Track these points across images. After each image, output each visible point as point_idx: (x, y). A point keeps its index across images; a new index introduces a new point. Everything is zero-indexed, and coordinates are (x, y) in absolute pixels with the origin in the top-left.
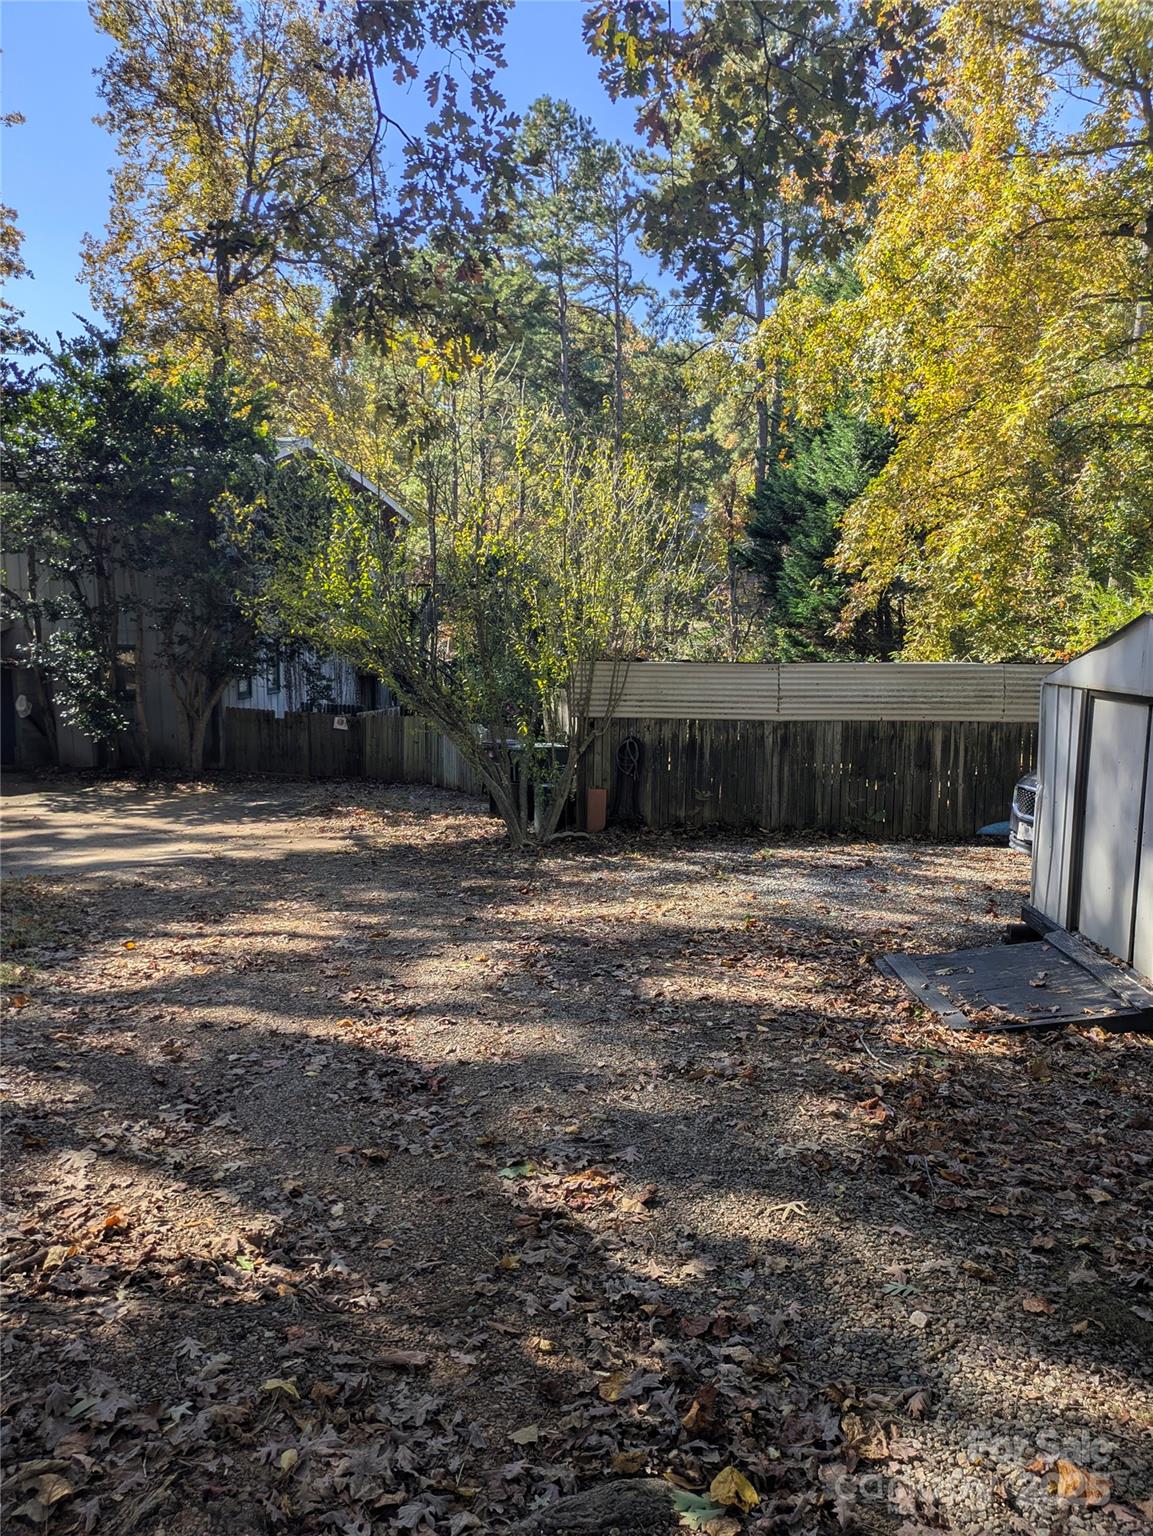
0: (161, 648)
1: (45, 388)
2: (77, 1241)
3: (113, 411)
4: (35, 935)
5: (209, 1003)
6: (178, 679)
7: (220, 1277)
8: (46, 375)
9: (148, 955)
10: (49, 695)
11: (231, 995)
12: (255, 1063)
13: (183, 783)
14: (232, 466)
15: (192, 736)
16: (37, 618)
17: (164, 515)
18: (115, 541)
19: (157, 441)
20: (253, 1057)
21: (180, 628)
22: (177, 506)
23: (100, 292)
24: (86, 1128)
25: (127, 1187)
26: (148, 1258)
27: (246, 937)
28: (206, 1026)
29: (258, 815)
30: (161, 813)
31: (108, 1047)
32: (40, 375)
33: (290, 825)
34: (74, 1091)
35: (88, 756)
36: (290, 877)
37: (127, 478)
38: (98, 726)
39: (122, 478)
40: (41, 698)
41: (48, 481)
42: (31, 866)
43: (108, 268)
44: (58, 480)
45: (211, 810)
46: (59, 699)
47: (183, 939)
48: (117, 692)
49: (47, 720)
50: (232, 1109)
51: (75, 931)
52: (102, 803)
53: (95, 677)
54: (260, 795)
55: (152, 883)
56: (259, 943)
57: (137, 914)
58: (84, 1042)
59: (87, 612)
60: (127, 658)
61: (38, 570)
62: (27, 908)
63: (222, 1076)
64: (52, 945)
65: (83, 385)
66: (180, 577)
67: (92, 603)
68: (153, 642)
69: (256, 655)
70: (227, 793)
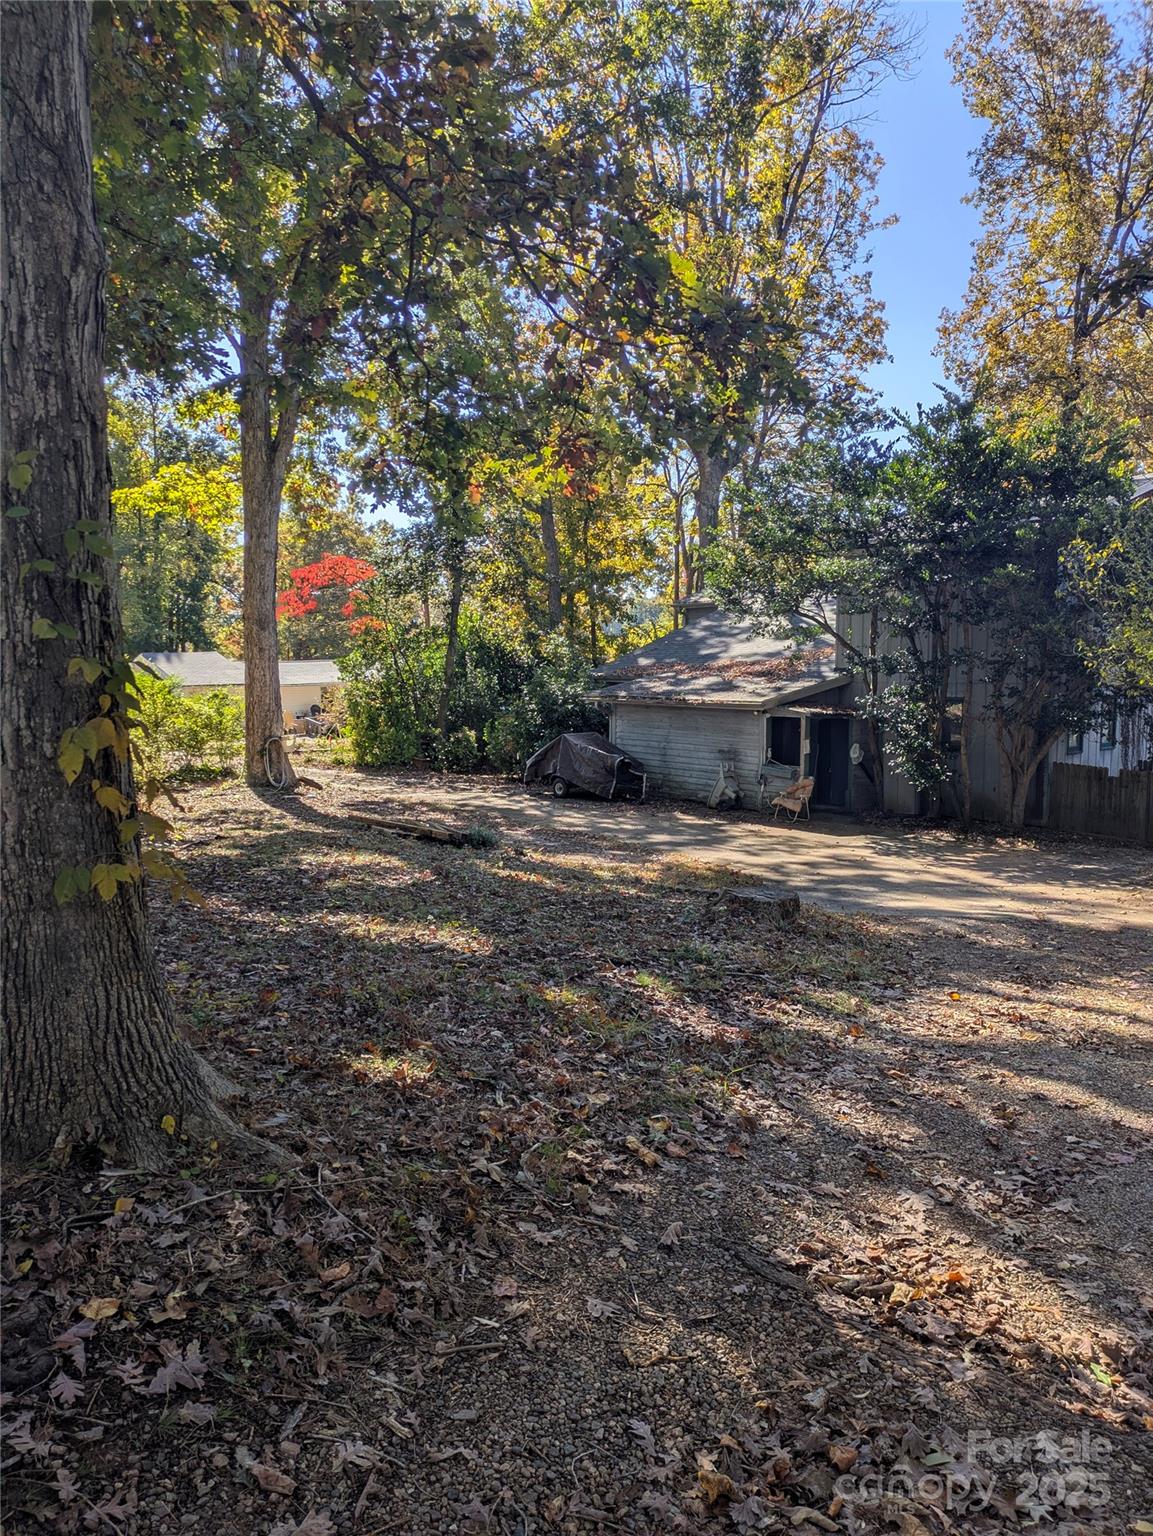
0: (990, 700)
1: (901, 459)
2: (920, 1284)
3: (963, 471)
4: (866, 970)
5: (1040, 1074)
6: (1005, 732)
7: (1073, 1379)
8: (904, 446)
9: (974, 1010)
10: (880, 744)
11: (1066, 1070)
12: (1096, 1151)
13: (1003, 838)
14: (1081, 511)
15: (1014, 791)
16: (875, 672)
17: (1005, 567)
18: (954, 596)
19: (1004, 495)
20: (1094, 1144)
21: (1011, 680)
22: (1019, 557)
23: (954, 361)
24: (922, 1172)
25: (967, 1245)
26: (992, 1329)
27: (1078, 1010)
28: (1039, 1098)
29: (1085, 878)
30: (980, 866)
31: (940, 1095)
32: (898, 447)
33: (1123, 895)
34: (909, 1131)
35: (910, 804)
36: (1125, 953)
37: (972, 535)
38: (922, 775)
39: (966, 536)
40: (873, 747)
41: (896, 545)
42: (859, 904)
43: (962, 336)
44: (906, 543)
45: (1032, 869)
46: (888, 748)
47: (1009, 999)
48: (943, 743)
49: (876, 768)
50: (1073, 1196)
51: (901, 972)
52: (923, 850)
53: (923, 729)
54: (1088, 859)
55: (973, 937)
56: (1093, 1021)
57: (961, 967)
58: (916, 1085)
59: (921, 666)
60: (955, 710)
61: (880, 627)
62: (858, 943)
63: (1060, 1156)
64: (882, 982)
65: (936, 451)
66: (1016, 629)
67: (926, 657)
68: (982, 695)
69: (1092, 709)
70: (1050, 852)
